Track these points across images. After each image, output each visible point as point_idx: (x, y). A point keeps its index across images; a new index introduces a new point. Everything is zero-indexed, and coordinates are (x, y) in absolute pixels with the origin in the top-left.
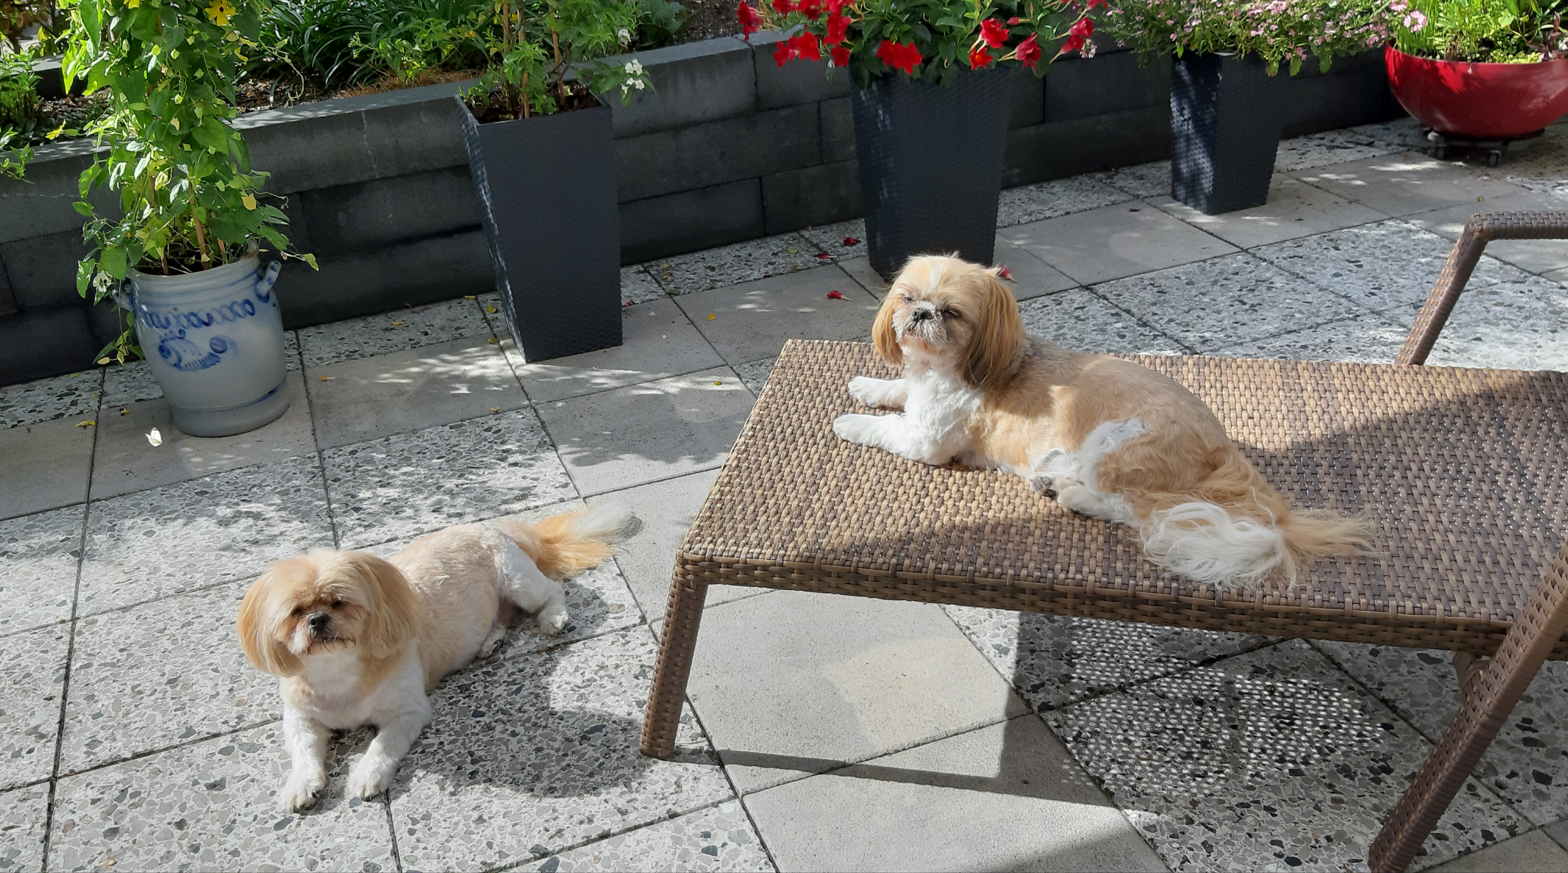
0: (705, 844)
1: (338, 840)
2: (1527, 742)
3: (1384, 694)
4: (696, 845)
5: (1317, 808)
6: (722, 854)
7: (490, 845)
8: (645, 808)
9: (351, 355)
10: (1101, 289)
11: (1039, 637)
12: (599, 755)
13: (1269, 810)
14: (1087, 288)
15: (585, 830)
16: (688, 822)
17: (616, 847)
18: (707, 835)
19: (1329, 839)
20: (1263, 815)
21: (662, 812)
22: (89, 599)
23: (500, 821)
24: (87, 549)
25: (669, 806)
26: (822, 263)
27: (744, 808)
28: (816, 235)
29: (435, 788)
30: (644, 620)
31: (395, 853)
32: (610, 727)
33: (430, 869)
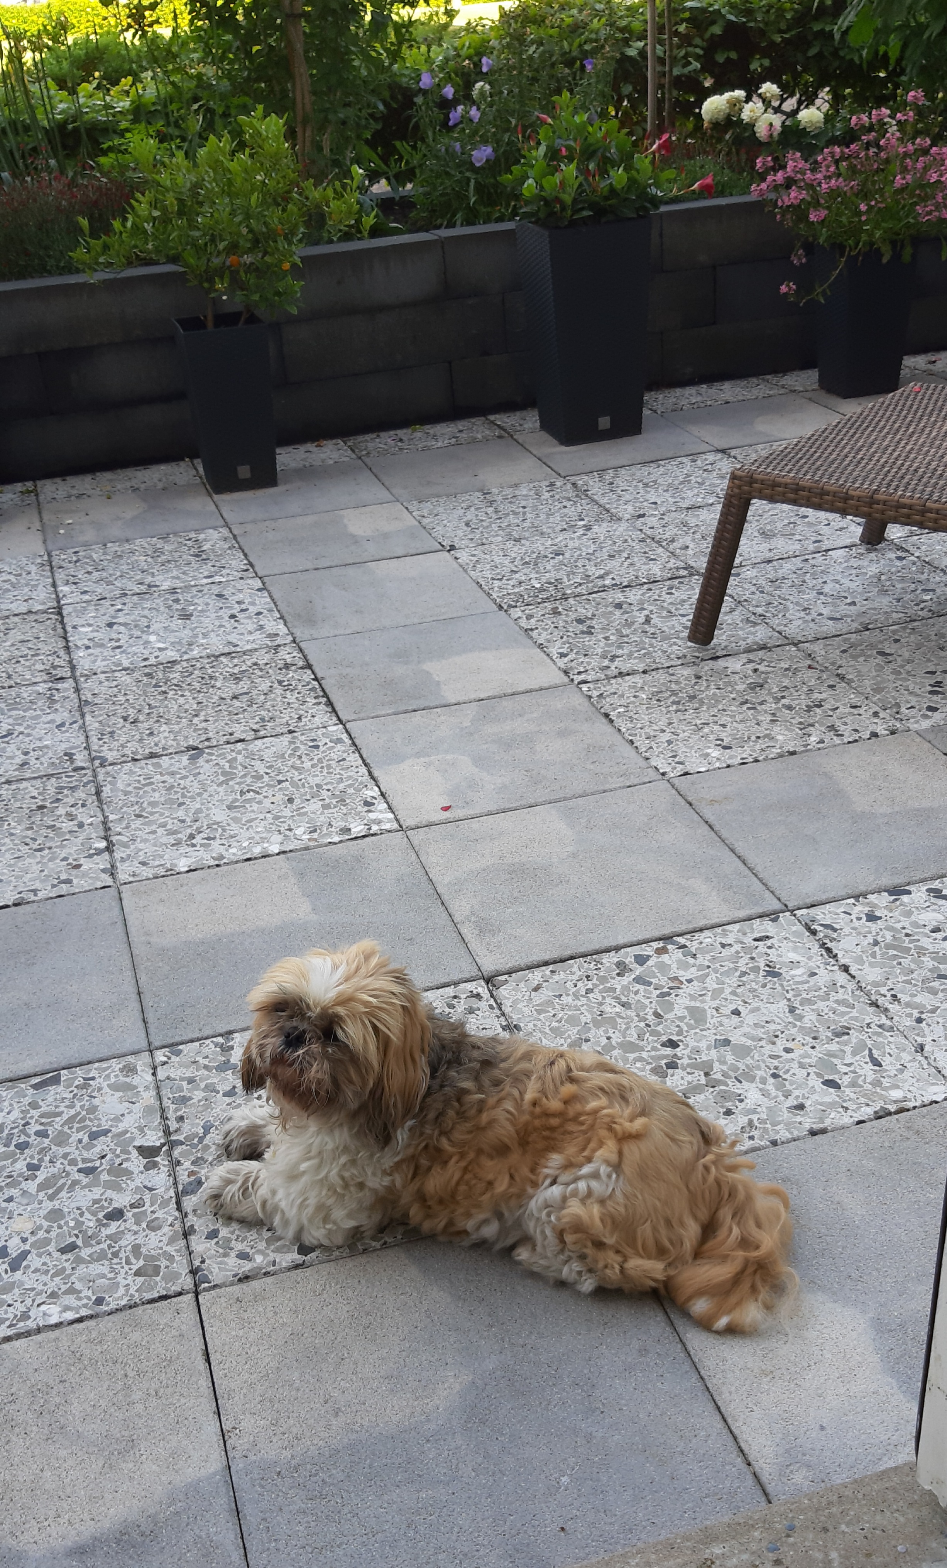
0: (312, 744)
1: (47, 742)
2: (931, 692)
3: (839, 672)
4: (305, 744)
5: (758, 724)
6: (322, 749)
7: (156, 745)
8: (272, 729)
9: (80, 496)
10: (733, 453)
11: (592, 648)
12: (242, 705)
13: (724, 726)
14: (723, 451)
15: (227, 738)
16: (302, 734)
17: (248, 745)
18: (313, 740)
19: (758, 737)
20: (716, 728)
21: (283, 730)
23: (166, 734)
25: (290, 728)
26: (500, 437)
27: (345, 728)
28: (500, 419)
29: (121, 720)
30: (294, 641)
31: (87, 748)
32: (255, 692)
33: (110, 756)
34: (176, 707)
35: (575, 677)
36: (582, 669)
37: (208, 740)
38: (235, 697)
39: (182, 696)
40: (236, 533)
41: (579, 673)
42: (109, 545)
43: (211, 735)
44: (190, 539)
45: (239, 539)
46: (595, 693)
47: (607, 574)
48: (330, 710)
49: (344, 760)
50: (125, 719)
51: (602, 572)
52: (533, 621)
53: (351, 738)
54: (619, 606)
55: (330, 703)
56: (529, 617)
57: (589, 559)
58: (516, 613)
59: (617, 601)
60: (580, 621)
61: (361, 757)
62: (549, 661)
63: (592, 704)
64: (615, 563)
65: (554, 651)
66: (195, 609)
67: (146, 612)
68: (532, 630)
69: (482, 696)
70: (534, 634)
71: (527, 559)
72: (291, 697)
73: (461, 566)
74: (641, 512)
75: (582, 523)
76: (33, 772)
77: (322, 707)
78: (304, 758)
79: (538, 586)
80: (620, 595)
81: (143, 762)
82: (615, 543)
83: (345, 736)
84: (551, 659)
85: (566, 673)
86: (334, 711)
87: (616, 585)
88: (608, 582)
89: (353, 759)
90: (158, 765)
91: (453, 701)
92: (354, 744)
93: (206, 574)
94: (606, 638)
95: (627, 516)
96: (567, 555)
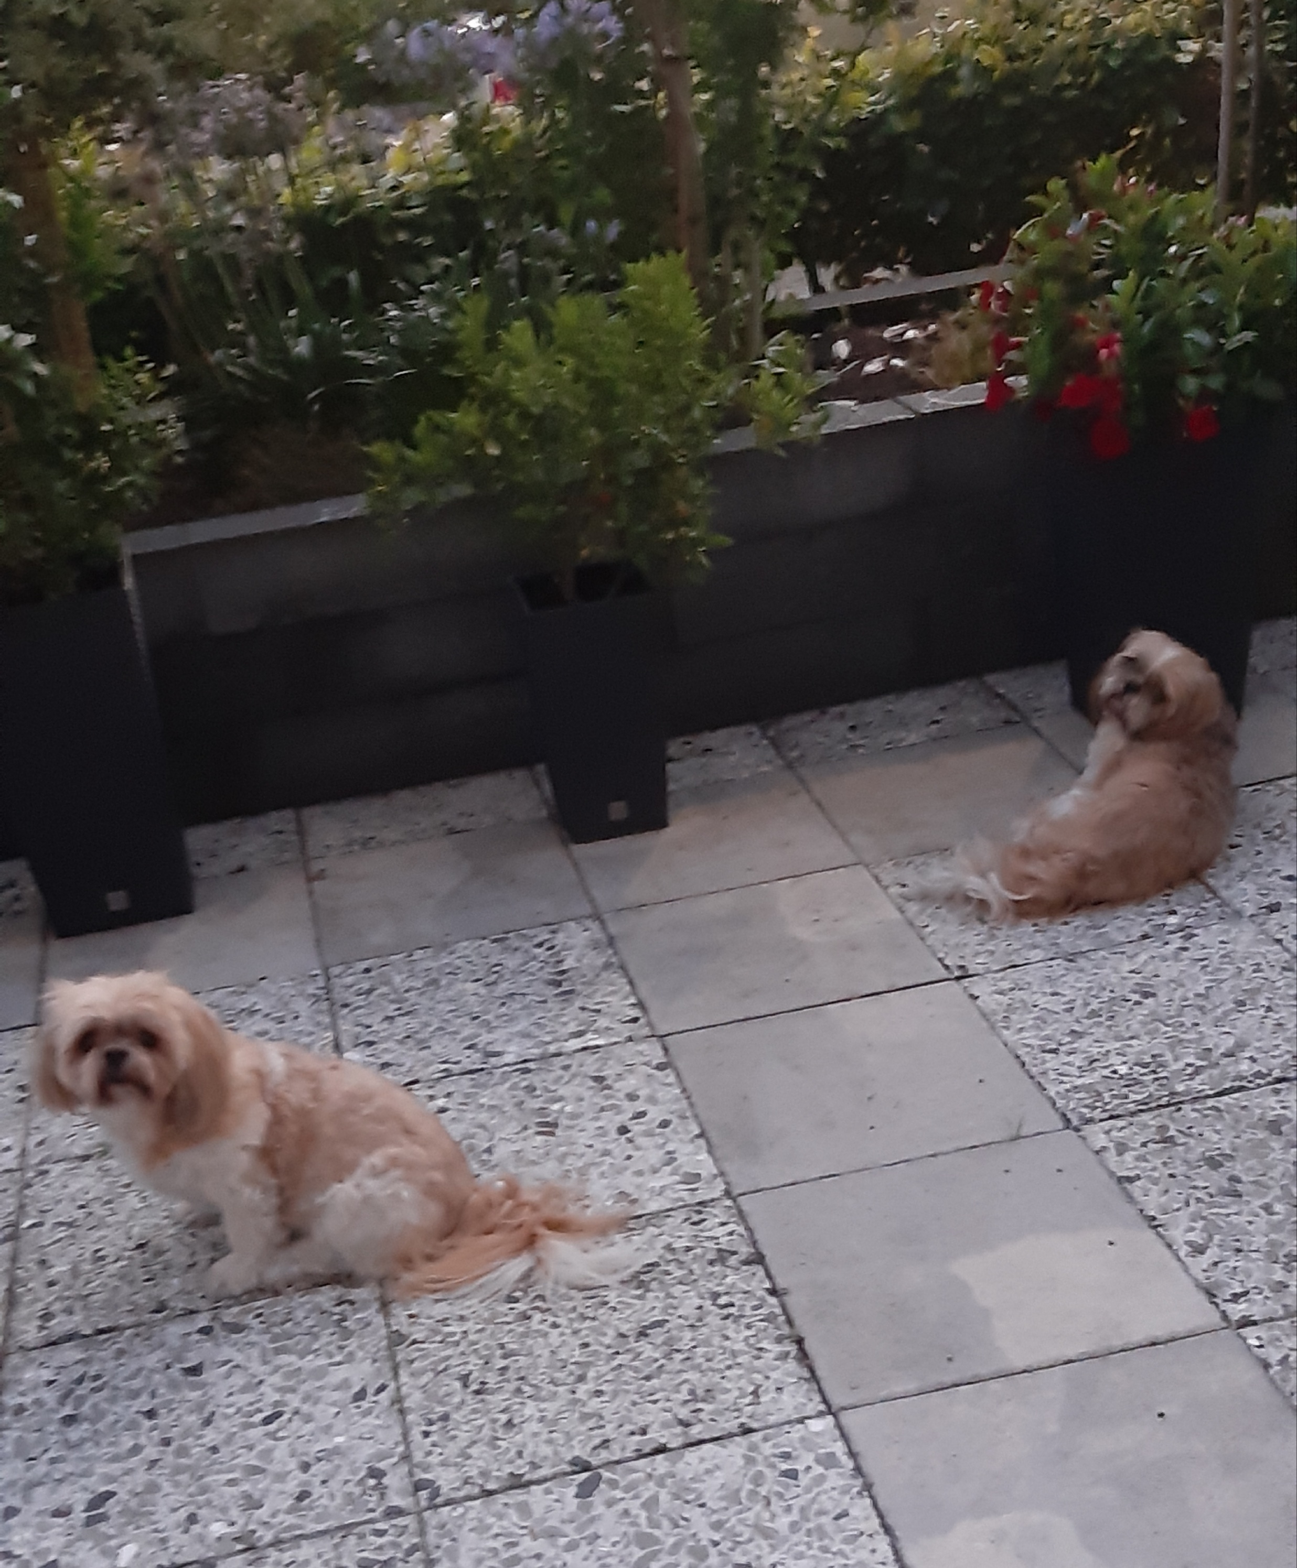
0: (784, 1466)
1: (339, 1440)
4: (773, 1466)
6: (804, 1480)
7: (520, 1454)
8: (713, 1420)
11: (1247, 1233)
12: (657, 1355)
15: (638, 1442)
16: (766, 1439)
17: (674, 1463)
18: (786, 1456)
21: (732, 1425)
22: (39, 1144)
23: (534, 1426)
25: (743, 1420)
26: (1008, 722)
27: (839, 1426)
28: (1002, 682)
29: (457, 1385)
30: (728, 1194)
31: (406, 1457)
32: (675, 1322)
33: (446, 1480)
34: (546, 1353)
35: (1229, 1307)
36: (1239, 1290)
37: (605, 1443)
38: (642, 1334)
39: (555, 1326)
40: (613, 932)
41: (1236, 1298)
43: (609, 1431)
45: (619, 946)
46: (1275, 1356)
47: (1241, 1045)
48: (807, 1375)
49: (844, 1514)
50: (465, 1380)
51: (1230, 1042)
52: (1129, 1157)
53: (852, 1454)
54: (1275, 1127)
55: (803, 1356)
56: (1122, 1148)
57: (1201, 1008)
58: (1097, 1136)
59: (1271, 1115)
60: (1214, 1163)
61: (875, 1505)
62: (1175, 1264)
63: (1272, 1381)
64: (1246, 1022)
65: (1178, 1235)
66: (561, 1111)
67: (483, 1116)
68: (1130, 1180)
69: (1071, 1355)
70: (1136, 1189)
71: (1095, 1005)
72: (738, 1337)
73: (984, 1015)
74: (1271, 900)
75: (1173, 920)
76: (319, 1519)
77: (791, 1365)
78: (777, 1505)
79: (1123, 1070)
80: (1272, 1101)
81: (502, 1498)
82: (1240, 971)
83: (839, 1448)
84: (1179, 1259)
85: (1211, 1295)
86: (814, 1377)
87: (1259, 1075)
88: (1245, 1067)
89: (861, 1508)
90: (524, 1509)
91: (1021, 1365)
92: (858, 1470)
93: (573, 1027)
94: (1267, 1208)
95: (1250, 909)
96: (1163, 998)
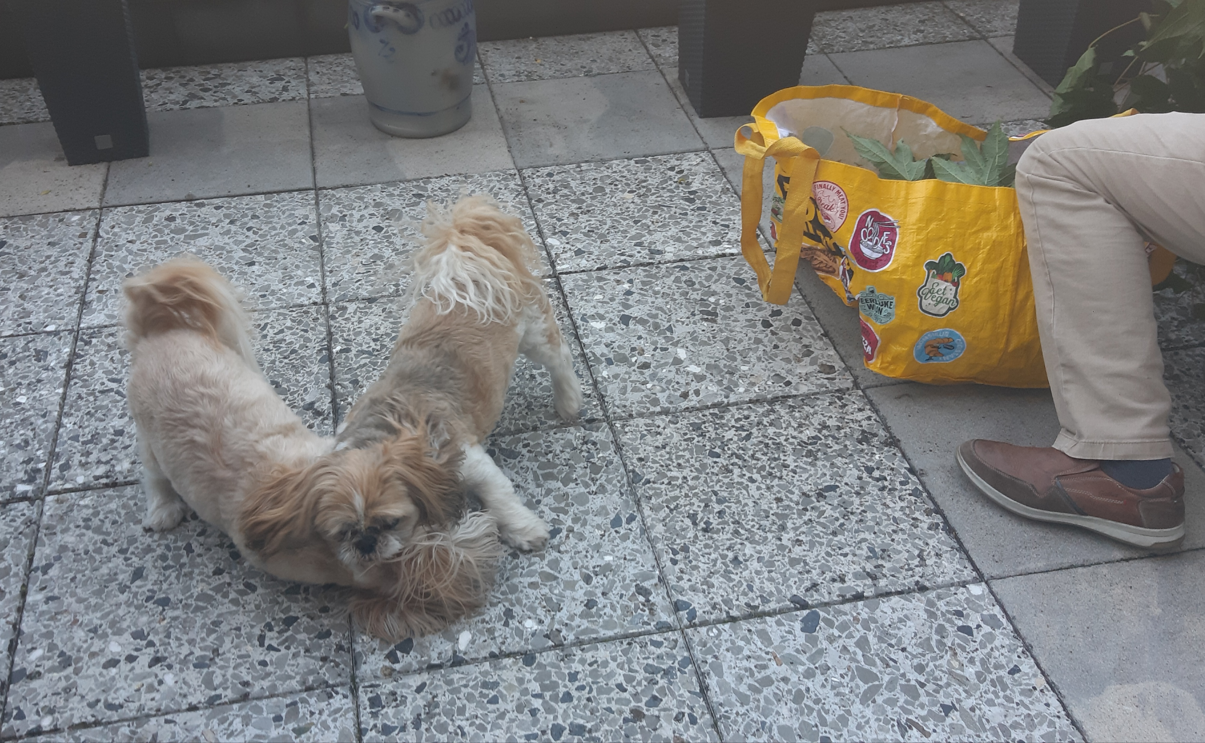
0: (960, 623)
1: (608, 558)
4: (949, 621)
6: (978, 636)
7: (750, 588)
8: (893, 576)
9: (530, 75)
12: (837, 515)
15: (840, 589)
16: (939, 598)
17: (873, 610)
18: (959, 614)
21: (909, 582)
22: (334, 285)
23: (755, 565)
24: (324, 235)
25: (917, 578)
26: (971, 38)
27: (992, 592)
28: (960, 7)
29: (688, 522)
30: (857, 385)
31: (662, 580)
32: (844, 489)
33: (698, 602)
34: (751, 504)
37: (814, 586)
38: (820, 495)
39: (752, 480)
40: (723, 164)
42: (584, 166)
43: (815, 577)
44: (672, 169)
45: (730, 176)
48: (956, 545)
49: (1018, 670)
50: (693, 517)
53: (1009, 618)
55: (950, 529)
66: (717, 303)
67: (660, 302)
72: (896, 508)
76: (606, 626)
77: (942, 535)
78: (962, 656)
81: (744, 625)
83: (997, 612)
86: (962, 548)
90: (764, 636)
92: (1018, 633)
93: (710, 237)
